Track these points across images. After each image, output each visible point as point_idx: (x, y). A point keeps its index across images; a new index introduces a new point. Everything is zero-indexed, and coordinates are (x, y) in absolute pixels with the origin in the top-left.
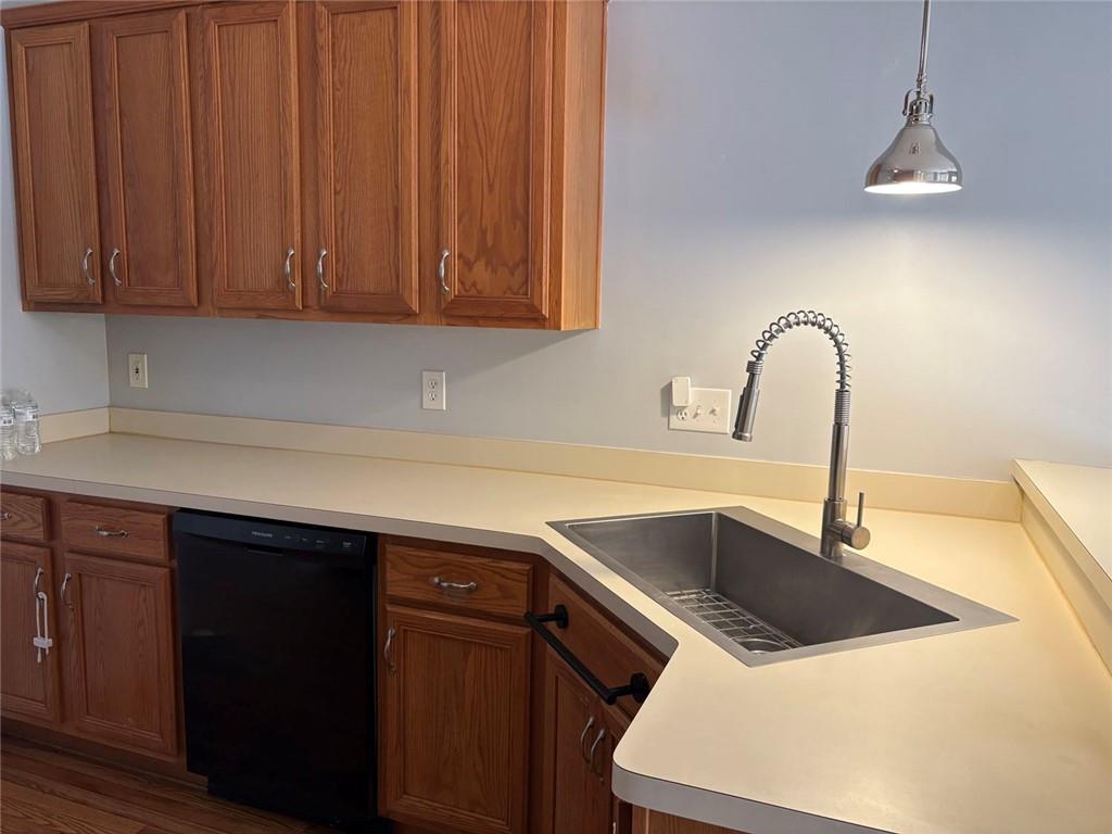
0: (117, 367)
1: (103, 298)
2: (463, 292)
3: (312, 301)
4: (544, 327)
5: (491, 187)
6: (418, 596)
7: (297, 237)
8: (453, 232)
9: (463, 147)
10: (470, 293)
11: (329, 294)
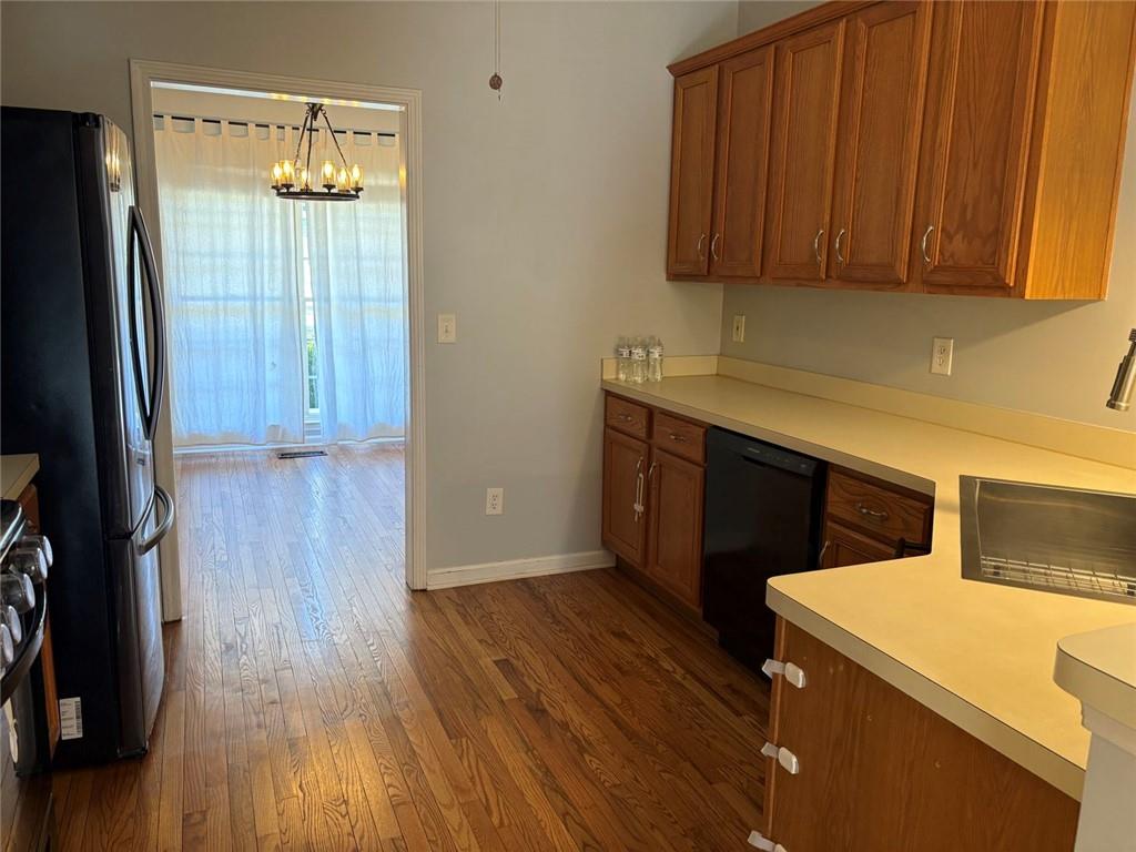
0: (727, 325)
1: (708, 271)
2: (942, 264)
3: (833, 274)
4: (1009, 296)
5: (975, 165)
6: (848, 517)
7: (827, 218)
8: (939, 208)
9: (956, 131)
10: (948, 264)
11: (844, 265)
